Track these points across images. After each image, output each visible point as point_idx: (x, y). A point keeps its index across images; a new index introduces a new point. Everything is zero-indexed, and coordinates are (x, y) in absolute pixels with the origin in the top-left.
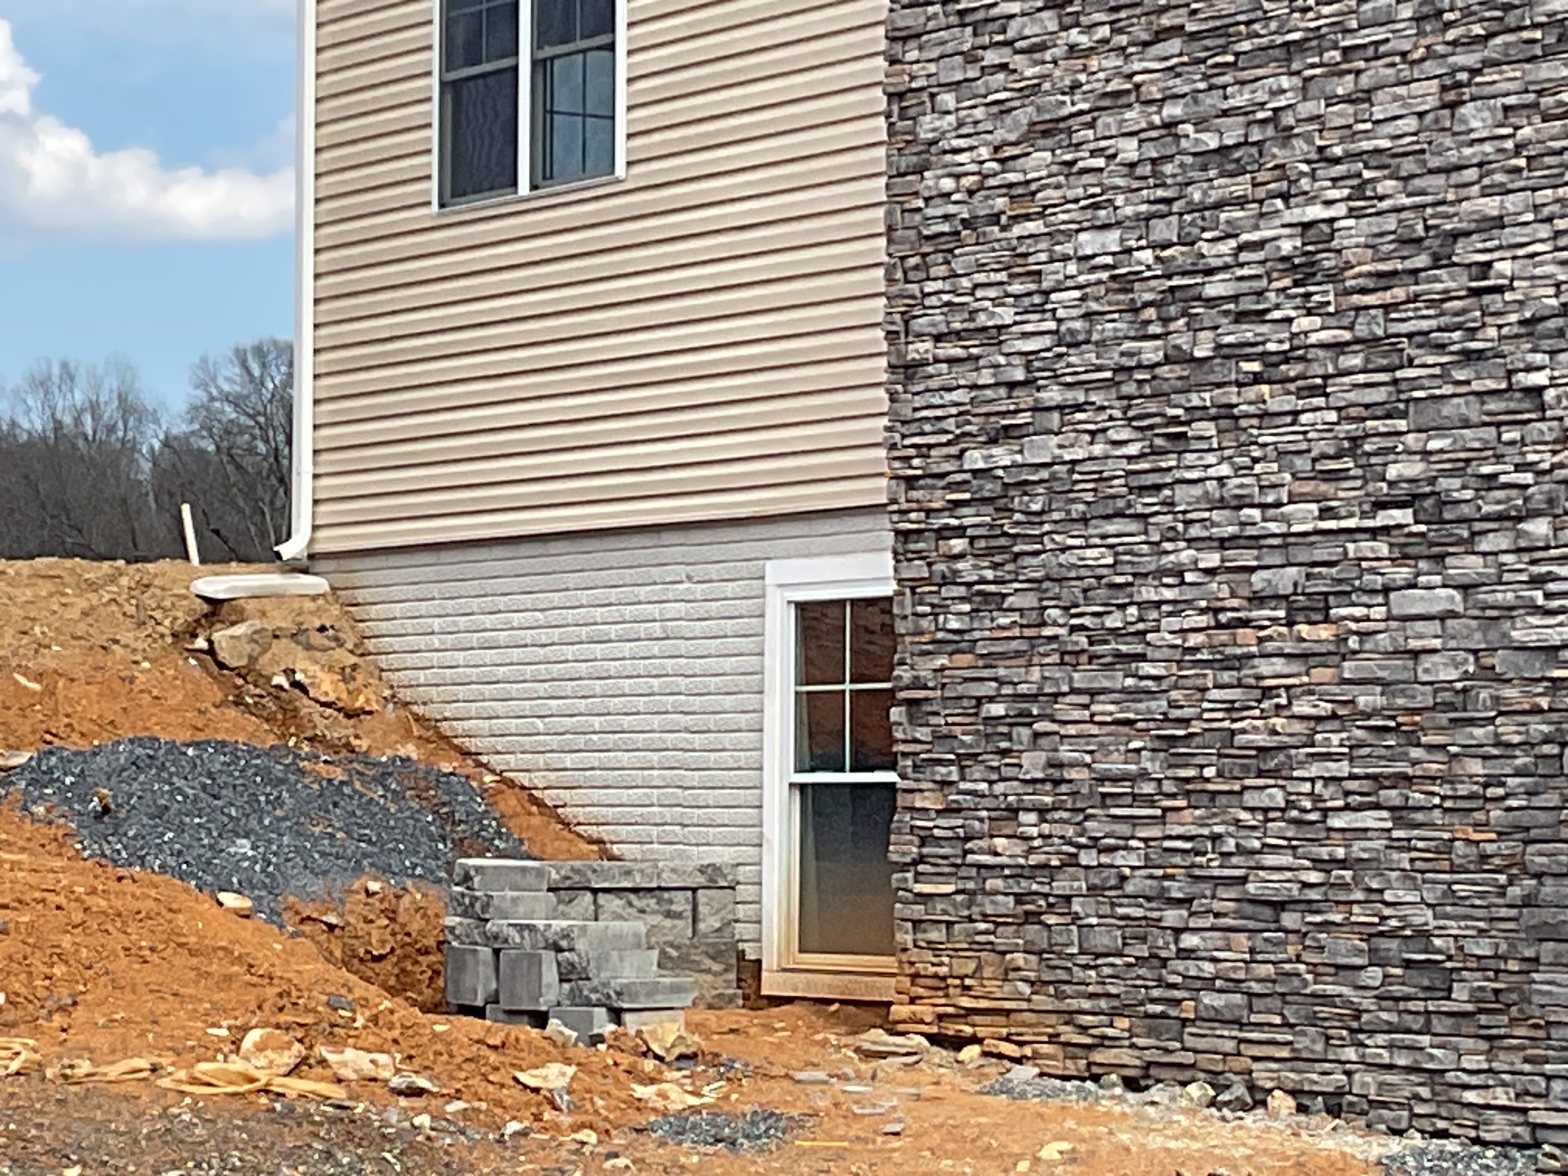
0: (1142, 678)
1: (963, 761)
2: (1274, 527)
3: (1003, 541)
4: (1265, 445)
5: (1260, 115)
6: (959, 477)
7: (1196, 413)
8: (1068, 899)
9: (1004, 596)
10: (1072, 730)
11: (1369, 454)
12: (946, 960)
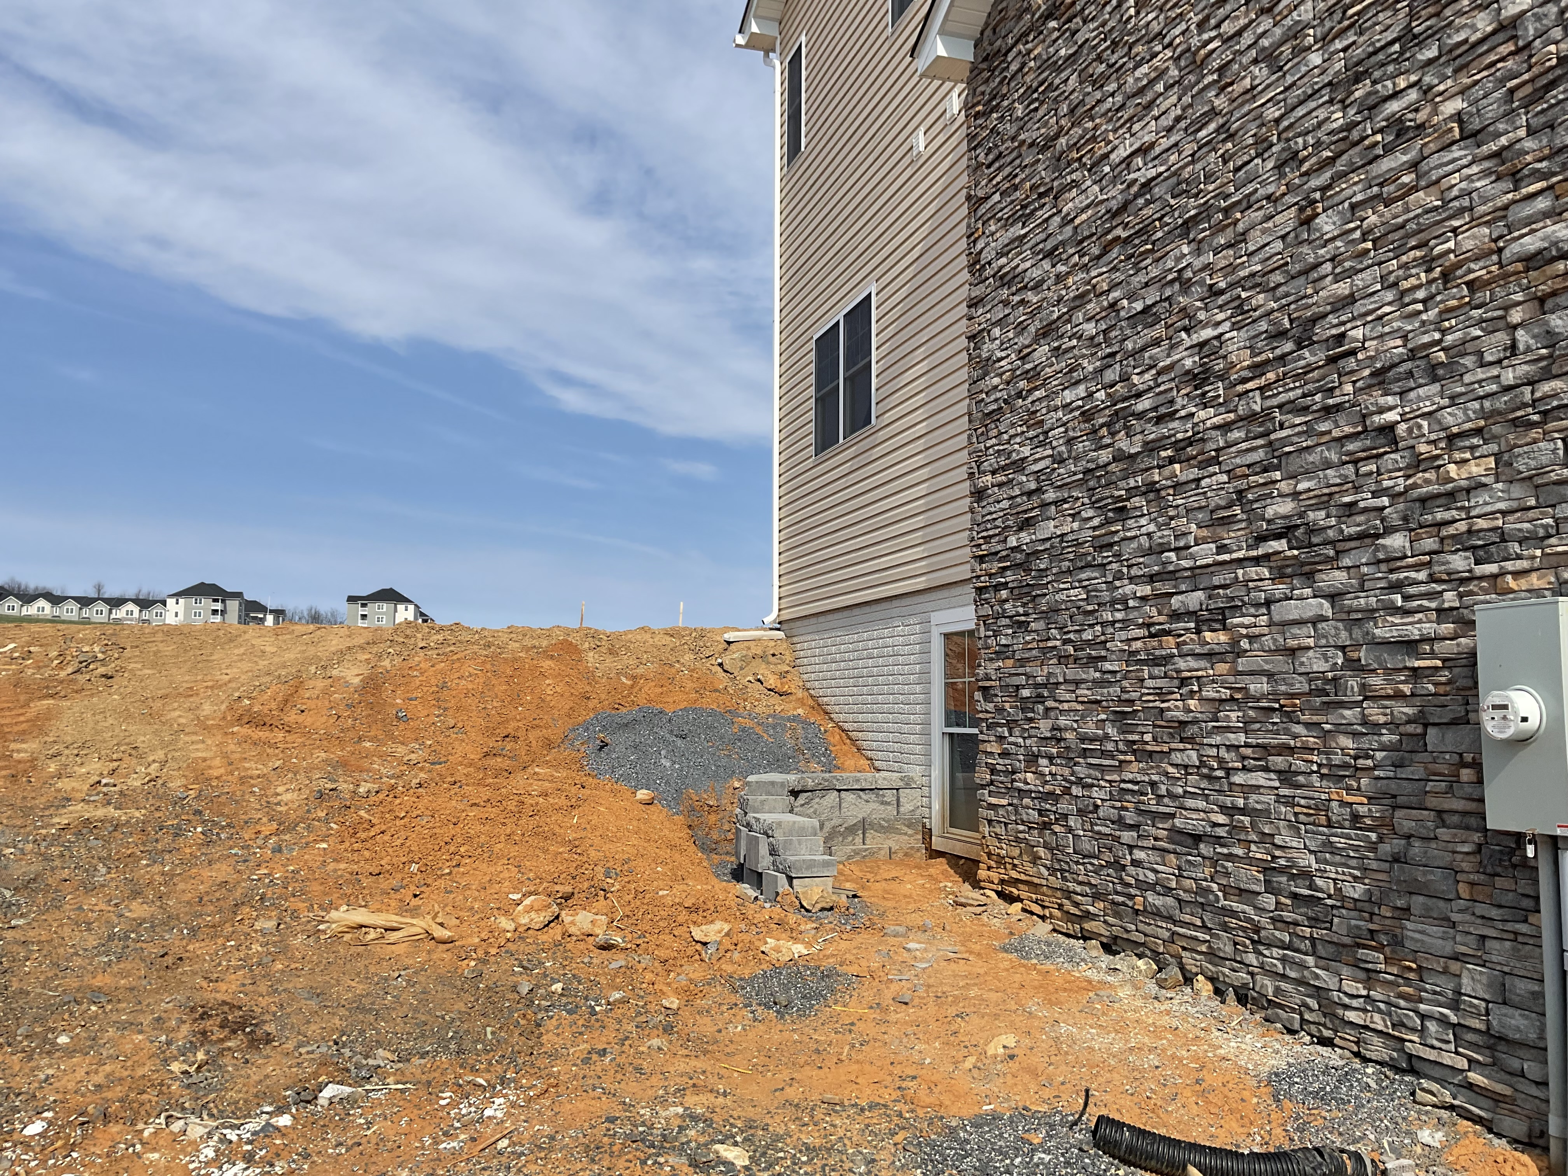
0: (1105, 672)
1: (1011, 724)
2: (1185, 563)
3: (1025, 590)
4: (1177, 506)
5: (1170, 277)
6: (1004, 553)
7: (1132, 492)
8: (1065, 816)
9: (1029, 623)
10: (1066, 706)
11: (1252, 502)
12: (1004, 846)
